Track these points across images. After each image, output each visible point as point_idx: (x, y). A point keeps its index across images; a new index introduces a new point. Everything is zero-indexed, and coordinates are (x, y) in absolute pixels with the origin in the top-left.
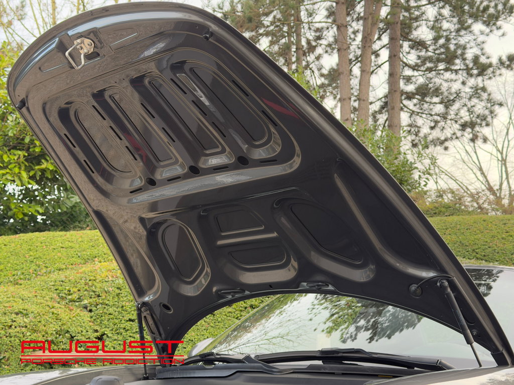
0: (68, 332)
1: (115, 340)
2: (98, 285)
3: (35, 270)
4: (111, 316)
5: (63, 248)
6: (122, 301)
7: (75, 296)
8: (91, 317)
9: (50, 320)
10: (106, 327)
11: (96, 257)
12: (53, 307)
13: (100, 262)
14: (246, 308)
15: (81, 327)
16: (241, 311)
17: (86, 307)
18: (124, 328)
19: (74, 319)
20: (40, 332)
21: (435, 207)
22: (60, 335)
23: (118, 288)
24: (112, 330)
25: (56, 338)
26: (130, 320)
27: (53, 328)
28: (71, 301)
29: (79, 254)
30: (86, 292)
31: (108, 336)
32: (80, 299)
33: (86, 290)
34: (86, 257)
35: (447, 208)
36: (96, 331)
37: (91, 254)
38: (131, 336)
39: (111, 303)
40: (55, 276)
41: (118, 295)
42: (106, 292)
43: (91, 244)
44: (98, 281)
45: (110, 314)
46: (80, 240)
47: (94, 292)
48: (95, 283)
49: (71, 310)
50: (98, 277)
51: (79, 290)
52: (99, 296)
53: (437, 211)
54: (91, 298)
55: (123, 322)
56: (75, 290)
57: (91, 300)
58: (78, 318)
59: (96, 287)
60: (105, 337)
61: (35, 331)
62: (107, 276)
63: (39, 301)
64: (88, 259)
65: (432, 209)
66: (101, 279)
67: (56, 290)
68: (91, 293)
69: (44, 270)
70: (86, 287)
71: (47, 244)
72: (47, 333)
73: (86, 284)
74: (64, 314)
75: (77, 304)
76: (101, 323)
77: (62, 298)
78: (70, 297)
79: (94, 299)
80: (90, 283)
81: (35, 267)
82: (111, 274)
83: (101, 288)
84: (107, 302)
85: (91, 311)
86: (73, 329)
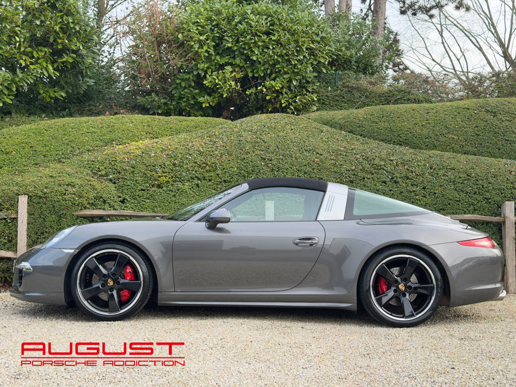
0: (101, 197)
1: (133, 203)
2: (119, 165)
3: (71, 151)
4: (129, 187)
5: (88, 132)
6: (136, 177)
7: (103, 172)
8: (116, 187)
9: (89, 190)
10: (126, 194)
11: (113, 141)
12: (90, 181)
13: (117, 145)
14: (221, 182)
15: (110, 194)
16: (218, 184)
17: (111, 180)
18: (138, 195)
19: (105, 189)
20: (84, 198)
21: (390, 91)
22: (97, 200)
23: (132, 167)
24: (130, 196)
25: (94, 201)
26: (142, 190)
27: (92, 195)
28: (101, 176)
29: (101, 138)
30: (110, 170)
31: (127, 200)
32: (107, 175)
33: (110, 168)
34: (106, 141)
35: (399, 92)
36: (120, 197)
37: (109, 138)
38: (142, 201)
39: (128, 178)
40: (86, 156)
41: (133, 172)
42: (124, 170)
43: (109, 129)
44: (118, 162)
45: (128, 186)
46: (100, 126)
47: (116, 169)
48: (116, 164)
49: (102, 183)
50: (118, 158)
51: (105, 168)
52: (119, 173)
53: (391, 94)
54: (114, 174)
55: (137, 191)
56: (103, 168)
57: (114, 176)
58: (107, 188)
59: (117, 166)
60: (125, 201)
61: (80, 197)
62: (124, 158)
63: (80, 176)
64: (108, 142)
65: (387, 93)
66: (120, 160)
67: (90, 167)
68: (114, 171)
69: (78, 151)
70: (110, 166)
71: (76, 129)
72: (88, 198)
73: (110, 164)
74: (98, 186)
75: (105, 178)
76: (122, 191)
77: (94, 173)
78: (100, 173)
79: (117, 175)
80: (113, 163)
81: (70, 149)
82: (126, 156)
83: (120, 167)
84: (126, 177)
85: (115, 183)
86: (104, 196)
